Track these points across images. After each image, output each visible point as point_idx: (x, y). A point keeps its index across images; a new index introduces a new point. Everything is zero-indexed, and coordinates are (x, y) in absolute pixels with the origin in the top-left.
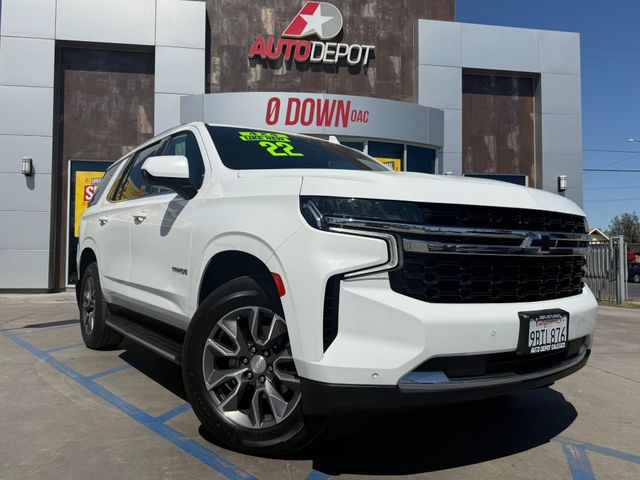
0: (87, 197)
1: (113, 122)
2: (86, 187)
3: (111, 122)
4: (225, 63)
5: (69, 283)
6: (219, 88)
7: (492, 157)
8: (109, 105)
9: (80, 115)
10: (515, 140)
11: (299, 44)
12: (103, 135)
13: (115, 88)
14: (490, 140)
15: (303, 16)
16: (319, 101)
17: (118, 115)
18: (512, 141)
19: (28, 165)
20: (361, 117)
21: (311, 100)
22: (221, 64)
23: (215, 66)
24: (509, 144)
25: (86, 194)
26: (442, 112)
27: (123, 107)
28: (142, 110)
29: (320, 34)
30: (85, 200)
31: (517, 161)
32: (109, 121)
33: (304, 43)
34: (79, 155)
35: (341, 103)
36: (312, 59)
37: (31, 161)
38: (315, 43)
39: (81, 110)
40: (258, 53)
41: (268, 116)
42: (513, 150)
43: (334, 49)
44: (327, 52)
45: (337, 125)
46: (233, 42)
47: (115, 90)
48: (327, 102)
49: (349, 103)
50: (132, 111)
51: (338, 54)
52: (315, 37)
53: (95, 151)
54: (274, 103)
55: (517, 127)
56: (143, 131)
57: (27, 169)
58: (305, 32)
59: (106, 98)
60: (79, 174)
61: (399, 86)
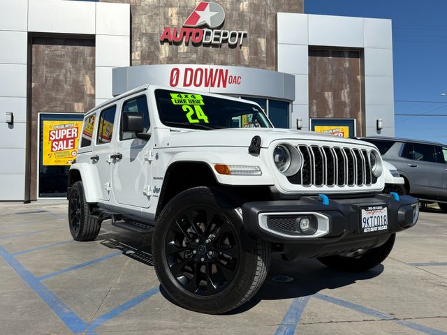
0: (51, 138)
1: (68, 87)
2: (50, 131)
3: (67, 87)
4: (144, 45)
5: (40, 196)
6: (140, 62)
7: (331, 106)
8: (65, 75)
9: (46, 82)
10: (346, 95)
11: (194, 31)
12: (61, 96)
13: (69, 64)
14: (328, 95)
15: (197, 12)
16: (206, 70)
17: (71, 82)
18: (345, 96)
19: (10, 116)
20: (236, 80)
21: (201, 70)
22: (141, 46)
23: (137, 47)
24: (343, 98)
25: (50, 136)
26: (294, 77)
27: (74, 77)
28: (88, 78)
29: (209, 24)
30: (50, 140)
31: (348, 110)
32: (66, 87)
33: (198, 30)
34: (45, 110)
35: (221, 71)
36: (204, 41)
37: (12, 114)
38: (206, 30)
39: (46, 79)
40: (166, 37)
41: (172, 81)
42: (345, 102)
43: (219, 34)
44: (214, 36)
45: (219, 86)
46: (150, 31)
47: (69, 65)
48: (212, 70)
49: (227, 71)
50: (81, 79)
51: (222, 38)
52: (206, 26)
53: (56, 107)
54: (175, 72)
55: (348, 86)
56: (89, 93)
57: (10, 120)
58: (199, 23)
59: (64, 71)
60: (45, 122)
61: (265, 59)
